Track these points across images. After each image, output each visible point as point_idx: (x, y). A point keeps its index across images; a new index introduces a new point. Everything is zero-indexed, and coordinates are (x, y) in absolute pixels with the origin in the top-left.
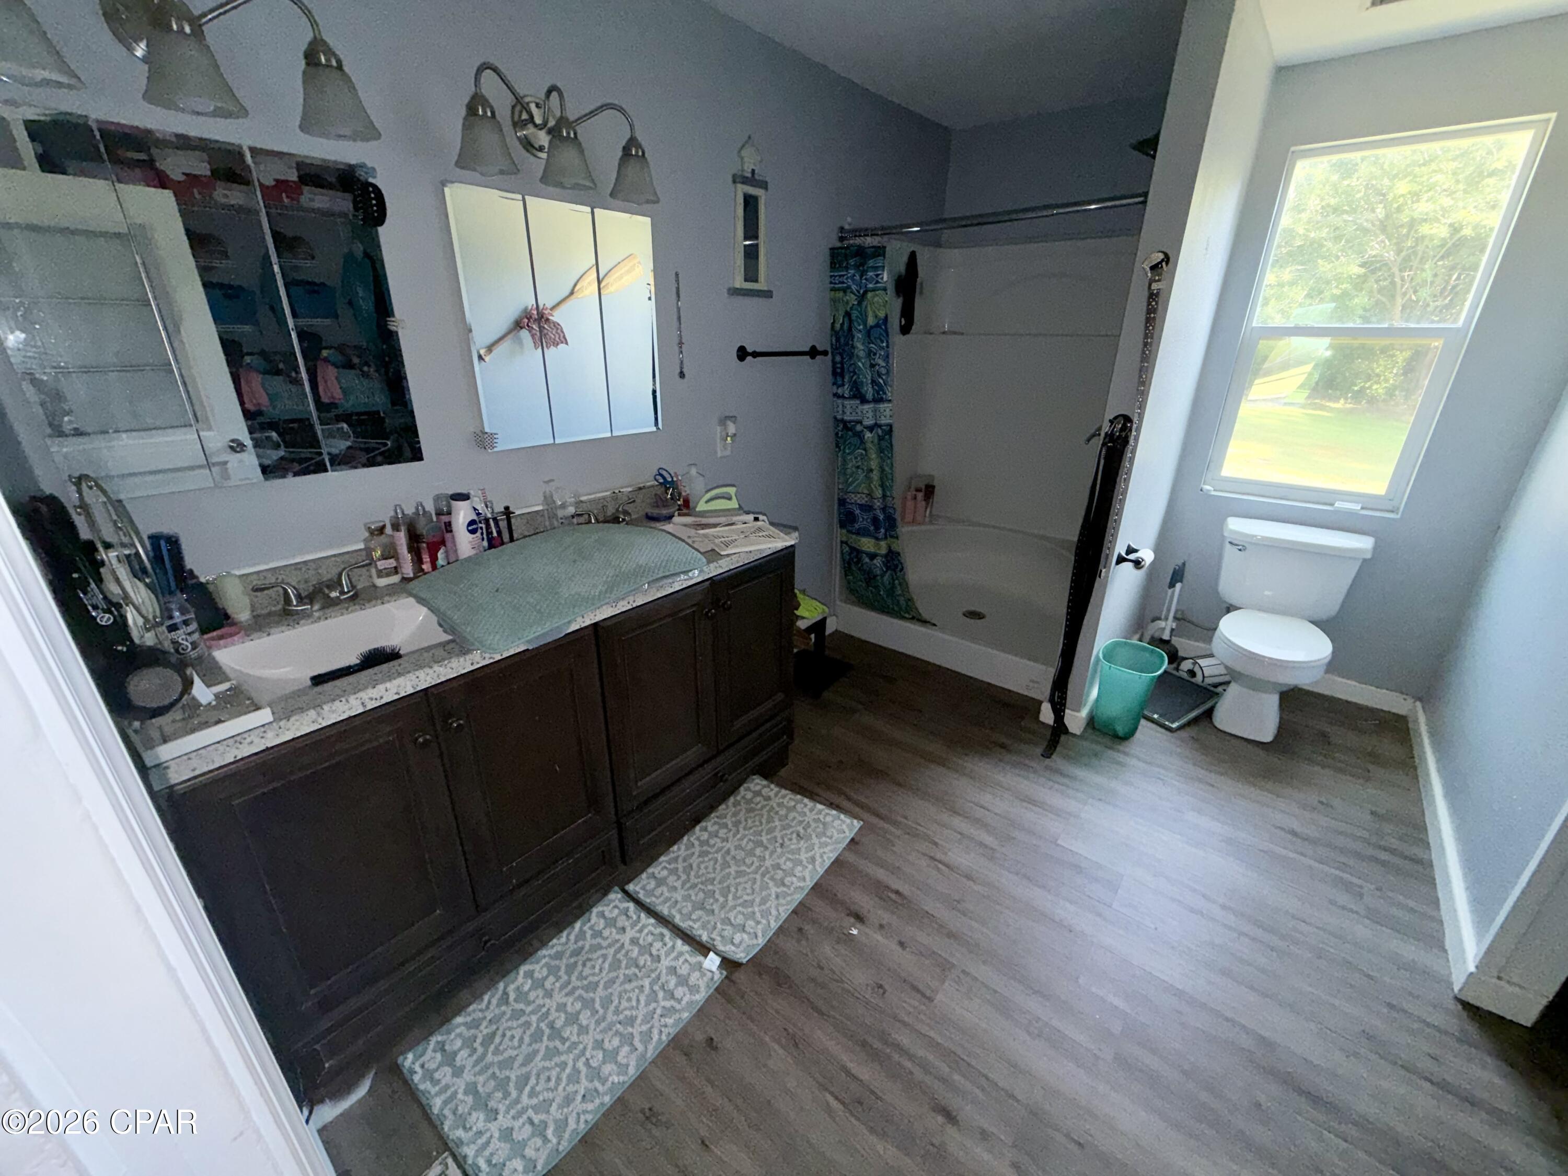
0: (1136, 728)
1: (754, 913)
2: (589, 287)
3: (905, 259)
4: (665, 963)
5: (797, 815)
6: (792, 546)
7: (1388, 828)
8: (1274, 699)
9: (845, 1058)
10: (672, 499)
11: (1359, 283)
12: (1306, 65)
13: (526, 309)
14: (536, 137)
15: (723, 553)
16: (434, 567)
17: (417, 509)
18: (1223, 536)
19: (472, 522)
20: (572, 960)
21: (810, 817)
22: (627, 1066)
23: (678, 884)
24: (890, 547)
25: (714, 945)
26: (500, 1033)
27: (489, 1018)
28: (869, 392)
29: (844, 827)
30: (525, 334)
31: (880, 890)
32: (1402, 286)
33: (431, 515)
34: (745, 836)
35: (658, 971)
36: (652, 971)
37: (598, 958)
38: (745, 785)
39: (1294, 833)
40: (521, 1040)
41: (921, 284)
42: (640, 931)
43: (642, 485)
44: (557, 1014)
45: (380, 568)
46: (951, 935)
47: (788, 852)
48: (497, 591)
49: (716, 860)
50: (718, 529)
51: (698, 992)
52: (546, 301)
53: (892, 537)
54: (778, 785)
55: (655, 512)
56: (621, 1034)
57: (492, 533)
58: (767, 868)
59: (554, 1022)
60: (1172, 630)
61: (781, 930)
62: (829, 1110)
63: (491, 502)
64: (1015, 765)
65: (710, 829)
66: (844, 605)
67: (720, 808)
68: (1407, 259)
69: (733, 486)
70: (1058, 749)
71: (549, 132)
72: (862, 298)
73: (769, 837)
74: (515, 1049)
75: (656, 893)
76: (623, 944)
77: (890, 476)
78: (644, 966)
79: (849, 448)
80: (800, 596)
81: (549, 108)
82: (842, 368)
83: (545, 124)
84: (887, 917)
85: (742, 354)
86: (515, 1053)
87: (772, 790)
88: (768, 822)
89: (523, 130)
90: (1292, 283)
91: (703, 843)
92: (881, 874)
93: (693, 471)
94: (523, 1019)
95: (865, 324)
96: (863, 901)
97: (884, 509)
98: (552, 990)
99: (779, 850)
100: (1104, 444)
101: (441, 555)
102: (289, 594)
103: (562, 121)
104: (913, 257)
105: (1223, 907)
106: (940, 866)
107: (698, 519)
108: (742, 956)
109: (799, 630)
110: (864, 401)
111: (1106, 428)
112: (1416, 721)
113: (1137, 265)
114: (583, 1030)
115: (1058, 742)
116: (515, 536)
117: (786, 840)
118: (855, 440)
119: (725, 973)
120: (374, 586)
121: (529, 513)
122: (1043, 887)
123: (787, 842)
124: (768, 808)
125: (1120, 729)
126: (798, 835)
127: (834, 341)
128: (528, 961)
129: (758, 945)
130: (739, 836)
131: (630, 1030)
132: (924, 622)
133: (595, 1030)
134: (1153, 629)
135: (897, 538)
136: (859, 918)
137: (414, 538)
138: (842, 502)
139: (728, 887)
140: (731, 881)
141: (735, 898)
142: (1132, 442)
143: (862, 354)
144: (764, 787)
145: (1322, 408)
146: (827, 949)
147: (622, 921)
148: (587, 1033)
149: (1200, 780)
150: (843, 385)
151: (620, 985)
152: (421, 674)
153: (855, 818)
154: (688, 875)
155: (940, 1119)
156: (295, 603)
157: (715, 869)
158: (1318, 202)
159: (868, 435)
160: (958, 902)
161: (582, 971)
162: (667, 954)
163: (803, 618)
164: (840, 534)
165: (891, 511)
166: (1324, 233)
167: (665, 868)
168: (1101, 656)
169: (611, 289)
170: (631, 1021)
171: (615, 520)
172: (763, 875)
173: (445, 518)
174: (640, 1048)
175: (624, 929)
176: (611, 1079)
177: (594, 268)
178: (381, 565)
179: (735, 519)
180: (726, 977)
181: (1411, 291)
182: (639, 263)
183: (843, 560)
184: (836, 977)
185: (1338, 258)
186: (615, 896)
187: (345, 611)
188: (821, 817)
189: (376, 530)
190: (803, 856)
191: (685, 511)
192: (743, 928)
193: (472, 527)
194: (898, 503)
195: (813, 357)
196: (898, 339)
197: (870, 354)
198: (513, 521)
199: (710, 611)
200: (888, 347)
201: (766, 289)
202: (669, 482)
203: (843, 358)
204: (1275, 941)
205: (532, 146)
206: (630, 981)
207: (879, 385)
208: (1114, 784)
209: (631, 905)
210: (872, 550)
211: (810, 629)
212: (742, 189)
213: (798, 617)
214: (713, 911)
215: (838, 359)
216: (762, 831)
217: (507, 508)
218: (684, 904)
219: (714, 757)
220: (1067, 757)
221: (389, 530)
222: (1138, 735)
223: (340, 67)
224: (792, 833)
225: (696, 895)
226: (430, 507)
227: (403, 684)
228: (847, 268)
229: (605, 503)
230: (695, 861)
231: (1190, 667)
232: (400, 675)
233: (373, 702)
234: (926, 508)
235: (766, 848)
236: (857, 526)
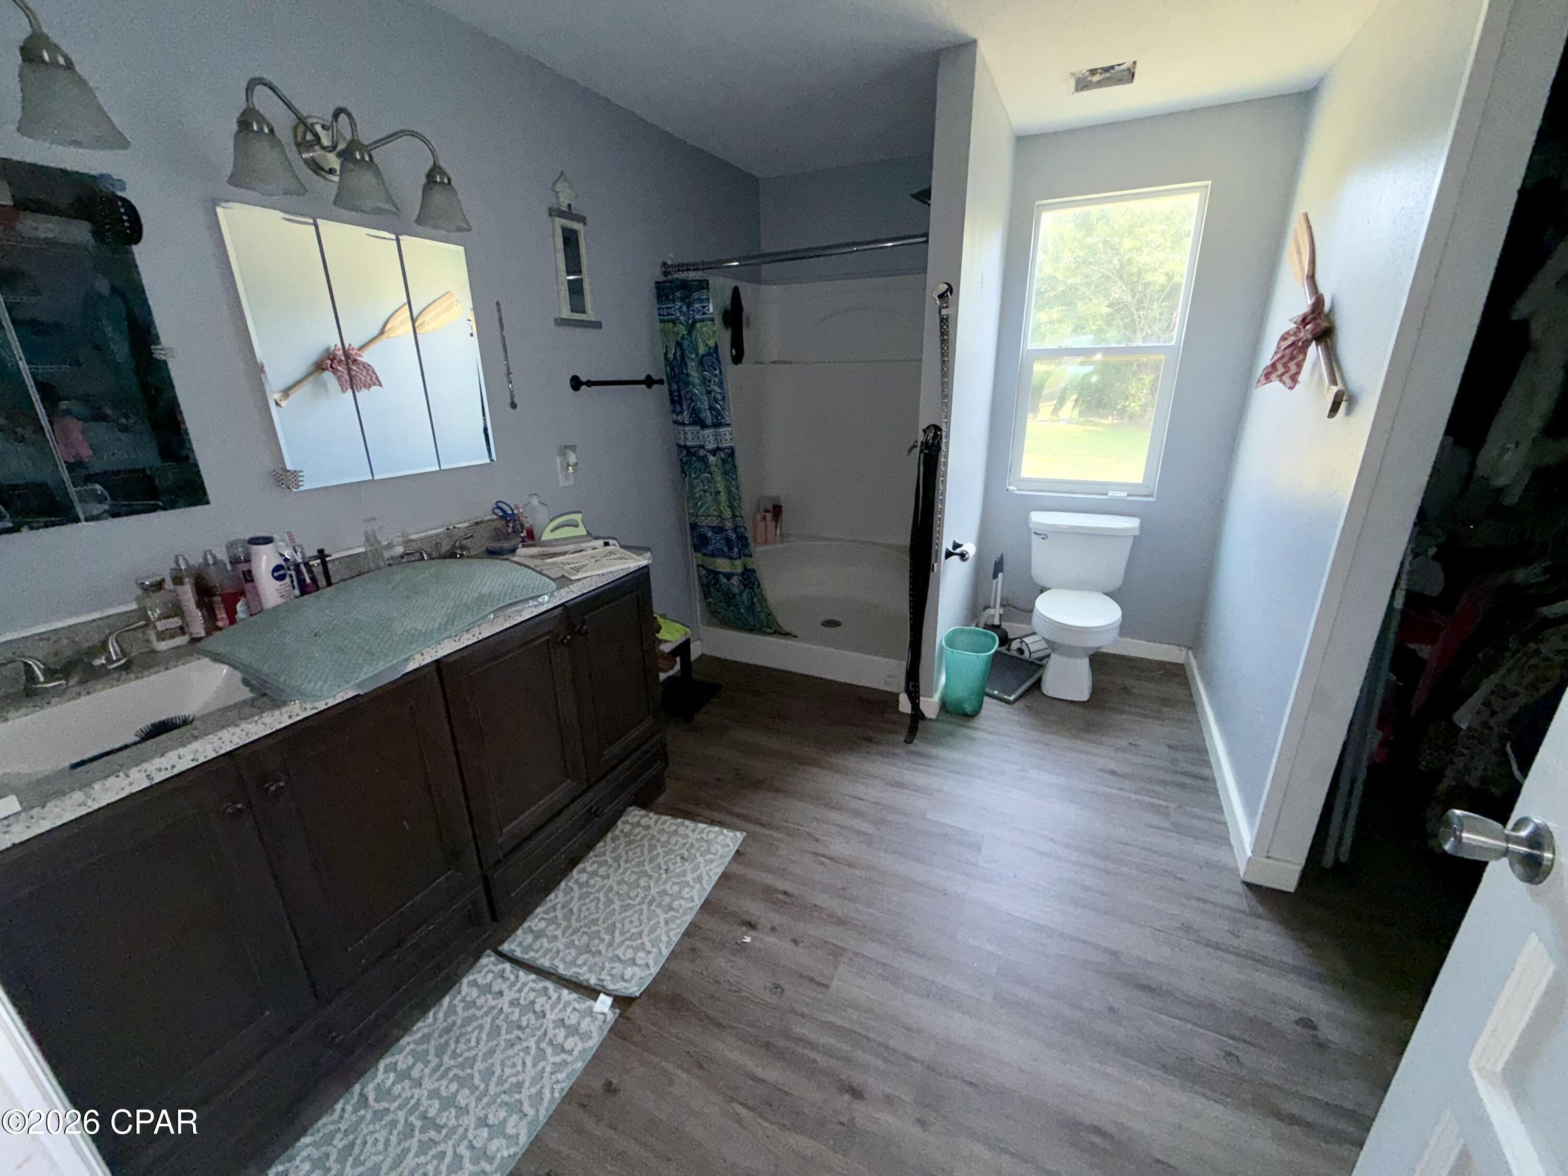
0: (980, 707)
1: (643, 944)
2: (402, 327)
3: (729, 293)
4: (551, 1016)
5: (680, 839)
6: (646, 567)
7: (1180, 755)
8: (1086, 661)
9: (750, 1064)
10: (514, 532)
11: (1109, 320)
12: (1036, 136)
13: (328, 349)
14: (327, 160)
15: (573, 578)
16: (232, 620)
17: (205, 559)
18: (1029, 529)
19: (278, 568)
20: (443, 1040)
21: (693, 837)
22: (518, 1135)
23: (559, 933)
24: (745, 566)
25: (603, 987)
26: (359, 1142)
27: (343, 1130)
28: (708, 417)
29: (728, 841)
30: (328, 376)
31: (768, 894)
32: (1140, 322)
33: (225, 564)
34: (626, 869)
35: (544, 1027)
36: (538, 1029)
37: (473, 1031)
38: (623, 819)
39: (1113, 773)
40: (387, 1143)
41: (748, 318)
42: (520, 991)
43: (479, 520)
44: (429, 1102)
45: (159, 629)
46: (841, 922)
47: (674, 876)
48: (315, 635)
49: (598, 899)
50: (567, 556)
51: (590, 1038)
52: (353, 340)
53: (745, 555)
54: (657, 813)
55: (497, 545)
56: (506, 1104)
57: (304, 580)
58: (653, 897)
59: (426, 1111)
60: (1001, 615)
61: (673, 955)
62: (739, 1120)
63: (301, 546)
64: (881, 754)
65: (589, 869)
66: (706, 628)
67: (598, 845)
68: (1140, 301)
69: (579, 512)
70: (918, 734)
71: (339, 155)
72: (691, 328)
73: (652, 865)
74: (380, 1153)
75: (535, 947)
76: (502, 1009)
77: (737, 497)
78: (527, 1026)
79: (695, 473)
80: (661, 621)
81: (337, 131)
82: (680, 396)
83: (334, 148)
84: (776, 919)
85: (576, 383)
86: (381, 1158)
87: (651, 818)
88: (650, 851)
89: (308, 152)
90: (1060, 321)
91: (581, 886)
92: (768, 879)
93: (535, 501)
94: (388, 1118)
95: (697, 354)
96: (754, 908)
97: (735, 529)
98: (421, 1077)
99: (664, 876)
100: (921, 451)
101: (240, 607)
102: (33, 671)
103: (354, 144)
104: (736, 291)
105: (1067, 846)
106: (823, 859)
107: (544, 549)
108: (634, 989)
109: (662, 653)
110: (704, 426)
111: (921, 437)
112: (1190, 665)
113: (928, 292)
114: (464, 1111)
115: (916, 728)
116: (333, 581)
117: (670, 865)
118: (698, 465)
119: (618, 1011)
120: (154, 652)
121: (348, 556)
122: (918, 860)
123: (672, 867)
124: (649, 837)
125: (968, 708)
126: (682, 858)
127: (668, 370)
128: (390, 1052)
129: (651, 974)
130: (621, 870)
131: (517, 1096)
132: (787, 635)
133: (477, 1106)
134: (984, 618)
135: (751, 556)
136: (751, 926)
137: (204, 592)
138: (694, 526)
139: (614, 924)
140: (617, 917)
141: (622, 933)
142: (943, 448)
143: (697, 381)
144: (642, 817)
145: (1097, 424)
146: (720, 962)
147: (498, 985)
148: (468, 1113)
149: (1037, 741)
150: (682, 412)
151: (502, 1053)
152: (225, 734)
153: (738, 830)
154: (569, 921)
155: (847, 1097)
156: (42, 679)
157: (597, 908)
158: (1070, 254)
159: (712, 459)
160: (844, 889)
161: (456, 1048)
162: (553, 1007)
163: (666, 641)
164: (696, 558)
165: (742, 530)
166: (1079, 279)
167: (543, 919)
168: (944, 643)
169: (429, 328)
170: (519, 1086)
171: (452, 555)
172: (650, 904)
173: (243, 567)
174: (530, 1112)
175: (501, 993)
176: (499, 1155)
177: (407, 306)
178: (161, 625)
179: (583, 545)
180: (620, 1015)
181: (1146, 327)
182: (457, 301)
183: (702, 585)
184: (734, 988)
185: (1091, 300)
186: (488, 960)
187: (115, 682)
188: (704, 836)
189: (151, 585)
190: (689, 878)
191: (529, 542)
192: (633, 961)
193: (279, 573)
194: (749, 524)
195: (649, 386)
196: (731, 371)
197: (705, 381)
198: (330, 566)
199: (565, 638)
200: (721, 373)
201: (593, 319)
202: (509, 515)
203: (679, 387)
204: (1111, 866)
205: (322, 169)
206: (512, 1046)
207: (716, 409)
208: (970, 758)
209: (507, 966)
210: (728, 570)
211: (675, 652)
212: (559, 222)
213: (661, 641)
214: (600, 952)
215: (675, 387)
216: (644, 861)
217: (321, 552)
218: (567, 951)
219: (585, 792)
220: (925, 740)
221: (169, 585)
222: (983, 711)
223: (69, 65)
224: (676, 856)
225: (579, 940)
226: (222, 556)
227: (200, 749)
228: (674, 301)
229: (439, 540)
230: (575, 906)
231: (1019, 646)
232: (196, 738)
233: (163, 773)
234: (776, 528)
235: (650, 877)
236: (710, 548)
